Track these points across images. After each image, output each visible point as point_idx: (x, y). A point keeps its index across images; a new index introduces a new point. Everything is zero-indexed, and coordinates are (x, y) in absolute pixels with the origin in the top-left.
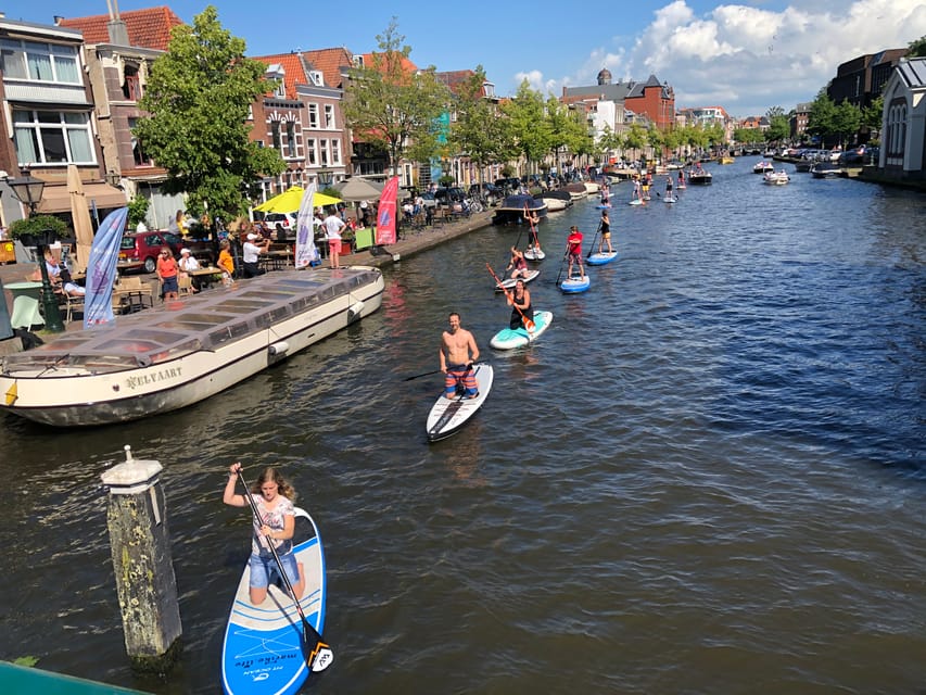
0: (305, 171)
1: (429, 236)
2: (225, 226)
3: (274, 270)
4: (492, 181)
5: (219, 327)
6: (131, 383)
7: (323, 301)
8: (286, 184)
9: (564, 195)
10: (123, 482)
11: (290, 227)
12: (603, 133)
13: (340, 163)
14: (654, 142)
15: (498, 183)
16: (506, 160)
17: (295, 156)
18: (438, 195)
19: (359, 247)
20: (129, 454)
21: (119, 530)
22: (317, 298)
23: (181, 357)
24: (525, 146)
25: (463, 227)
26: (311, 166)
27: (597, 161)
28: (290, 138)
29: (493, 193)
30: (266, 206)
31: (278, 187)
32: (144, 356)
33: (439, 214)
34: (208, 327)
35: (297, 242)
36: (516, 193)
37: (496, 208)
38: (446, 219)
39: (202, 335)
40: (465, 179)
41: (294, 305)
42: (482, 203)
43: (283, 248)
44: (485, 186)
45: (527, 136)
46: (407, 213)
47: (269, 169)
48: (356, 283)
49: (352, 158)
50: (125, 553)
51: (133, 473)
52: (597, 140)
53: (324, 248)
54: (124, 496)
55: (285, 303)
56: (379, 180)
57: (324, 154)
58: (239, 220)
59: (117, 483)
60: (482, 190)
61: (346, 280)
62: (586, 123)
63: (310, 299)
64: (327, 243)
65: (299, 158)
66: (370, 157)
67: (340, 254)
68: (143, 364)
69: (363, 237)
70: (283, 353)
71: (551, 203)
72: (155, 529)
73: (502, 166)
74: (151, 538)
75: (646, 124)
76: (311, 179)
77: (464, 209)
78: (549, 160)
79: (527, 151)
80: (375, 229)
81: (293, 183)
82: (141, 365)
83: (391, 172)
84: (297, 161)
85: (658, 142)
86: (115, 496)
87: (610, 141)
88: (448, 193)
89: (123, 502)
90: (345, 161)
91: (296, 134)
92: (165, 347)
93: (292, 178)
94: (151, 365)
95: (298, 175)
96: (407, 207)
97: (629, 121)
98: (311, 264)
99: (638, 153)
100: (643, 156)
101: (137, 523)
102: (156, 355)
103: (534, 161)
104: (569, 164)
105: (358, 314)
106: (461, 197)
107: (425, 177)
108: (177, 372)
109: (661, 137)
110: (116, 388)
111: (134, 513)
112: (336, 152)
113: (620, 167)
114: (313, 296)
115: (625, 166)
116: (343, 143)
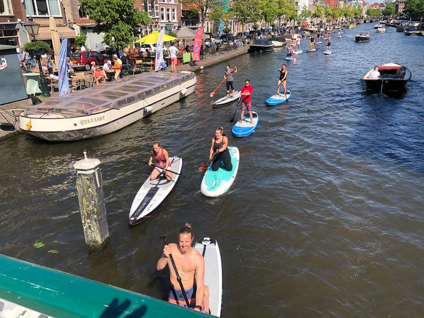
0: (159, 24)
1: (218, 57)
2: (123, 49)
3: (145, 71)
4: (248, 31)
5: (122, 98)
6: (82, 123)
7: (168, 88)
8: (150, 30)
9: (282, 40)
10: (83, 168)
11: (153, 51)
12: (303, 9)
13: (176, 20)
14: (327, 14)
15: (251, 32)
16: (256, 21)
17: (154, 16)
18: (222, 37)
19: (184, 62)
20: (85, 156)
21: (82, 190)
22: (165, 86)
23: (104, 112)
24: (265, 15)
25: (233, 53)
26: (162, 21)
27: (298, 23)
28: (153, 7)
29: (248, 37)
30: (140, 41)
31: (147, 31)
32: (88, 110)
33: (222, 47)
34: (116, 98)
35: (156, 58)
36: (259, 38)
37: (250, 45)
38: (226, 50)
39: (113, 102)
40: (235, 30)
41: (155, 89)
42: (243, 42)
43: (150, 61)
44: (245, 33)
45: (266, 10)
46: (207, 46)
47: (143, 22)
48: (184, 80)
49: (182, 18)
50: (84, 200)
51: (88, 164)
52: (299, 13)
53: (168, 62)
54: (84, 175)
55: (151, 88)
56: (194, 29)
57: (168, 15)
58: (129, 47)
59: (80, 168)
60: (243, 35)
61: (179, 78)
62: (295, 4)
63: (162, 86)
64: (170, 59)
65: (156, 17)
66: (190, 18)
67: (176, 65)
68: (87, 114)
69: (187, 57)
70: (150, 112)
71: (276, 43)
72: (98, 190)
73: (253, 24)
74: (96, 194)
75: (324, 5)
76: (162, 28)
77: (234, 44)
78: (276, 22)
79: (265, 17)
80: (192, 53)
81: (154, 29)
82: (86, 115)
83: (200, 25)
84: (155, 19)
85: (329, 14)
86: (80, 174)
87: (306, 14)
88: (227, 36)
89: (83, 177)
90: (178, 20)
91: (155, 5)
92: (97, 107)
93: (153, 27)
94: (91, 115)
95: (156, 26)
96: (207, 43)
97: (316, 3)
98: (162, 69)
99: (319, 20)
100: (321, 22)
101: (90, 187)
102: (93, 110)
103: (268, 22)
104: (285, 25)
105: (185, 94)
106: (233, 39)
107: (216, 29)
108: (102, 118)
109: (331, 12)
110: (75, 125)
111: (88, 182)
112: (174, 15)
113: (310, 26)
114: (164, 85)
115: (312, 26)
116: (177, 10)
